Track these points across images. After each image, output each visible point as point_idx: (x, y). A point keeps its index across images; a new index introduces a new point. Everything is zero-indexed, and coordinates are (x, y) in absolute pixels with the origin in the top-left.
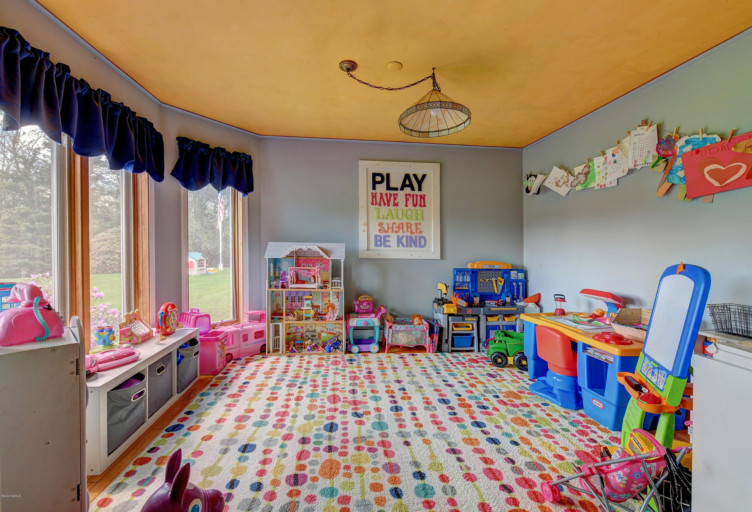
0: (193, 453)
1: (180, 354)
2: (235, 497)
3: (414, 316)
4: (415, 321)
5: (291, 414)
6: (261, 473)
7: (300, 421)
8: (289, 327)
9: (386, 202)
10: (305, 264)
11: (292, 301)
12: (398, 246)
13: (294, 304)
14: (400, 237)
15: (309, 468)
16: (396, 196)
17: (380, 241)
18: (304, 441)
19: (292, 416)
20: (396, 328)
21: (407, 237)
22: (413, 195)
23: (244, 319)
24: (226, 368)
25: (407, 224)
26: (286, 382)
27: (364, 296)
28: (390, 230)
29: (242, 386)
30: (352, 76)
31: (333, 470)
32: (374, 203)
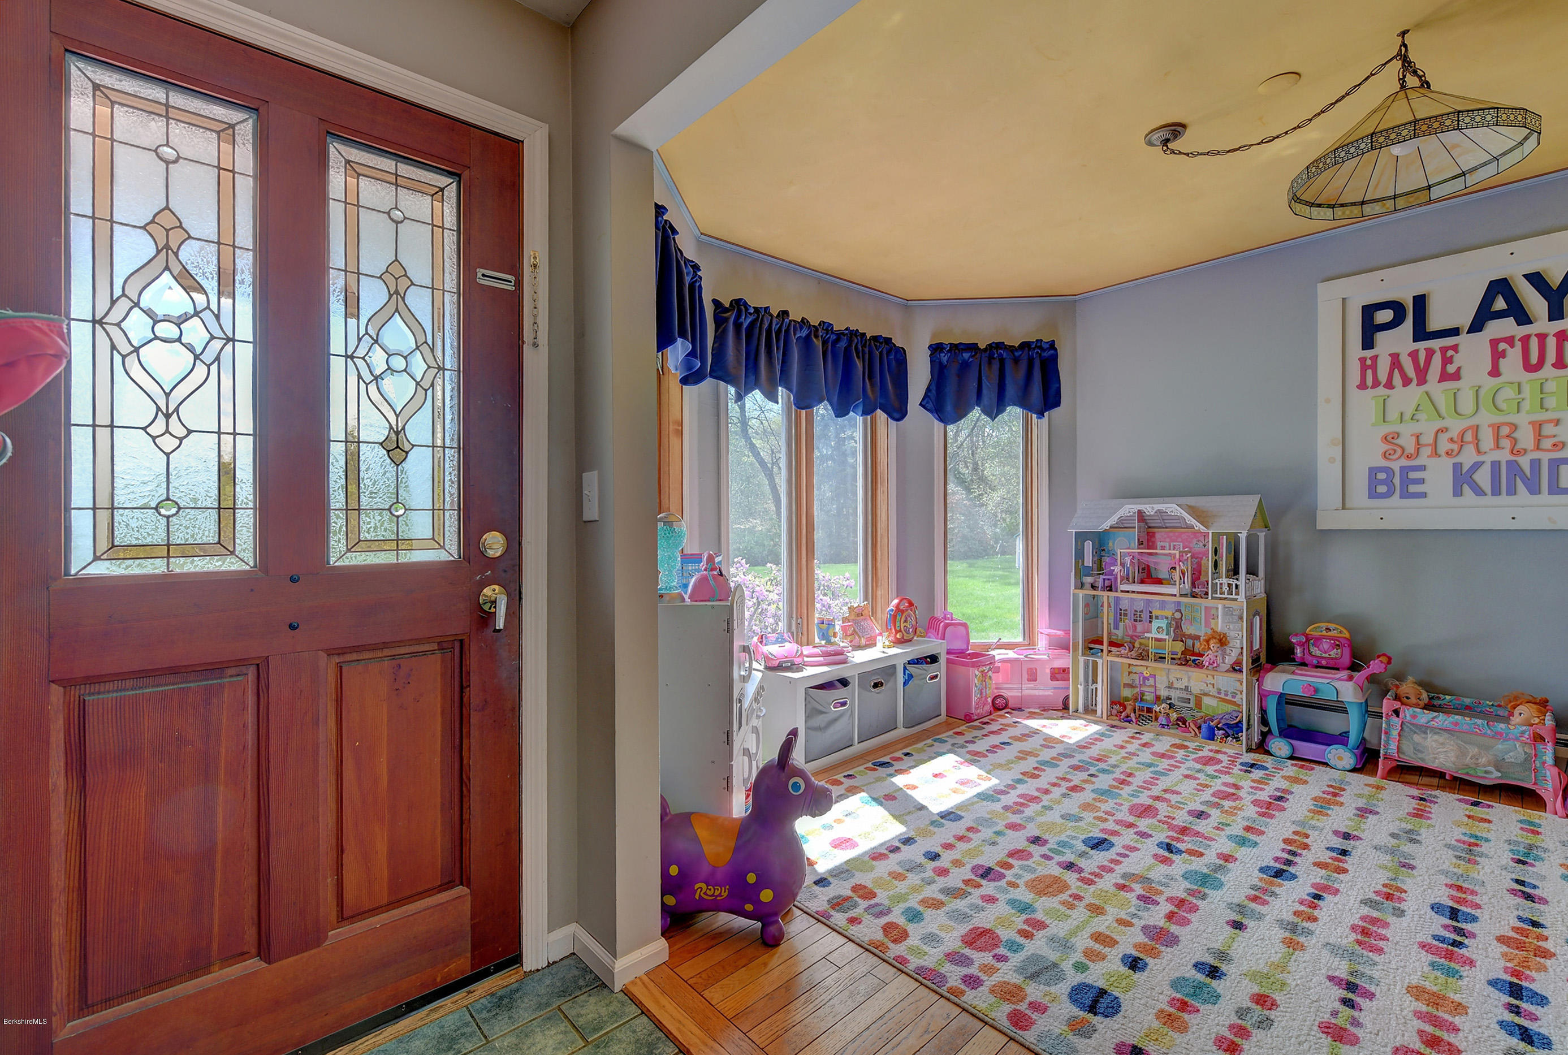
0: (885, 795)
1: (907, 672)
2: (902, 854)
3: (1515, 701)
4: (1516, 712)
5: (1045, 803)
6: (948, 846)
7: (1054, 816)
8: (1130, 673)
9: (1411, 372)
10: (1167, 544)
11: (1135, 621)
12: (1458, 492)
13: (1139, 627)
14: (1465, 469)
15: (1015, 870)
16: (1450, 353)
17: (1389, 482)
18: (1036, 840)
19: (1043, 807)
20: (1414, 717)
21: (1496, 465)
22: (1525, 340)
23: (1042, 643)
24: (991, 717)
25: (1497, 428)
26: (1074, 762)
27: (1324, 625)
28: (1426, 451)
29: (997, 746)
30: (1173, 152)
31: (1050, 890)
32: (1369, 381)
